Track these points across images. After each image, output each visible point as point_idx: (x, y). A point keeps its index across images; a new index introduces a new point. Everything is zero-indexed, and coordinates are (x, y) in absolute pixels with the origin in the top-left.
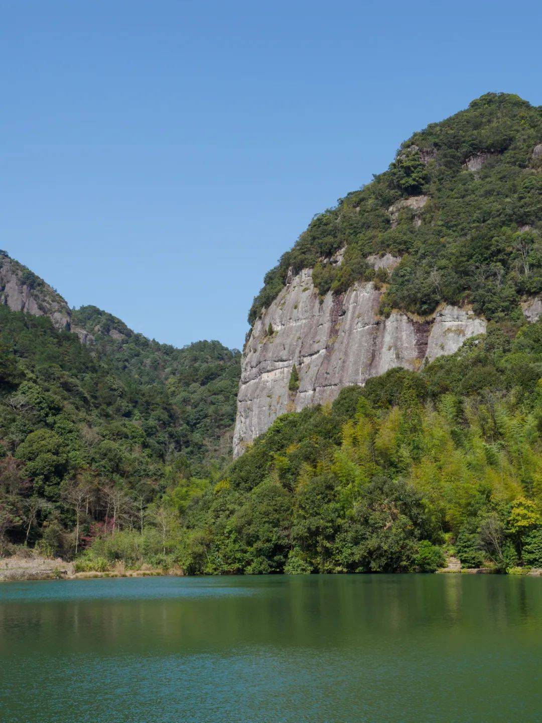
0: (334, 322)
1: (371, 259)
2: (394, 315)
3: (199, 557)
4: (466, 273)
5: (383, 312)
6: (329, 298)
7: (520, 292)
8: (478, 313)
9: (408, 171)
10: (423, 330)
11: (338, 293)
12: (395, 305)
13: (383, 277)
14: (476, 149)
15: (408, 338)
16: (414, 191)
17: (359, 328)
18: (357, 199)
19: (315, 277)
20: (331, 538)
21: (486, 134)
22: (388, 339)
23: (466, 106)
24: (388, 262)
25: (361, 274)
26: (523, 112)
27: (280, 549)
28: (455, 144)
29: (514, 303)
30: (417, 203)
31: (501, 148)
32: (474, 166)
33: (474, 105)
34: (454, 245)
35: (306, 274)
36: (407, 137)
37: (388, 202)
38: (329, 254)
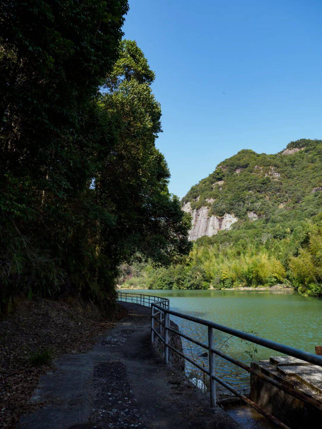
0: (196, 218)
1: (207, 200)
2: (213, 216)
3: (151, 285)
4: (233, 205)
5: (210, 215)
6: (195, 210)
7: (247, 210)
8: (236, 216)
9: (218, 174)
10: (221, 220)
11: (197, 209)
12: (213, 213)
13: (210, 205)
14: (239, 167)
15: (216, 223)
16: (220, 179)
17: (203, 220)
18: (204, 181)
19: (191, 204)
21: (242, 162)
22: (211, 223)
23: (236, 153)
24: (211, 201)
25: (204, 204)
26: (252, 155)
27: (171, 283)
28: (232, 165)
29: (246, 213)
30: (221, 183)
31: (246, 166)
32: (238, 172)
33: (239, 153)
34: (230, 196)
35: (189, 203)
36: (219, 163)
37: (212, 183)
38: (195, 198)
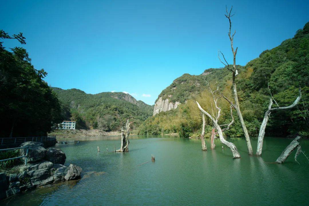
0: (164, 104)
1: (168, 96)
2: (170, 103)
3: (139, 133)
4: (179, 98)
5: (169, 103)
6: (164, 101)
7: (185, 100)
8: (180, 102)
9: (174, 84)
10: (174, 105)
11: (164, 100)
12: (171, 102)
13: (170, 98)
14: (183, 81)
15: (172, 106)
16: (175, 87)
17: (167, 104)
18: (168, 88)
19: (162, 98)
20: (151, 131)
21: (184, 79)
22: (170, 106)
23: (182, 75)
24: (170, 96)
25: (167, 97)
26: (189, 76)
27: (146, 132)
28: (180, 80)
29: (184, 101)
30: (175, 88)
31: (186, 81)
32: (182, 83)
33: (183, 75)
34: (178, 93)
35: (161, 97)
36: (174, 80)
37: (171, 88)
38: (164, 95)
